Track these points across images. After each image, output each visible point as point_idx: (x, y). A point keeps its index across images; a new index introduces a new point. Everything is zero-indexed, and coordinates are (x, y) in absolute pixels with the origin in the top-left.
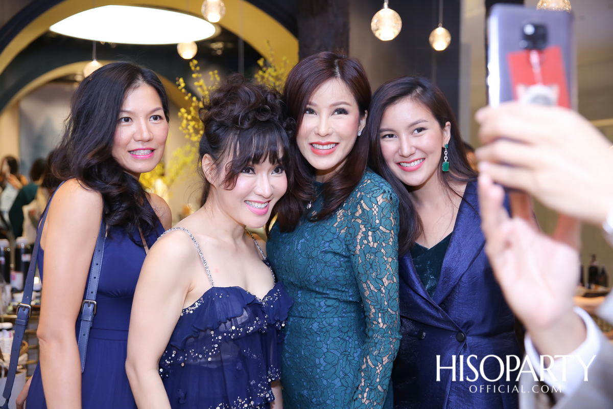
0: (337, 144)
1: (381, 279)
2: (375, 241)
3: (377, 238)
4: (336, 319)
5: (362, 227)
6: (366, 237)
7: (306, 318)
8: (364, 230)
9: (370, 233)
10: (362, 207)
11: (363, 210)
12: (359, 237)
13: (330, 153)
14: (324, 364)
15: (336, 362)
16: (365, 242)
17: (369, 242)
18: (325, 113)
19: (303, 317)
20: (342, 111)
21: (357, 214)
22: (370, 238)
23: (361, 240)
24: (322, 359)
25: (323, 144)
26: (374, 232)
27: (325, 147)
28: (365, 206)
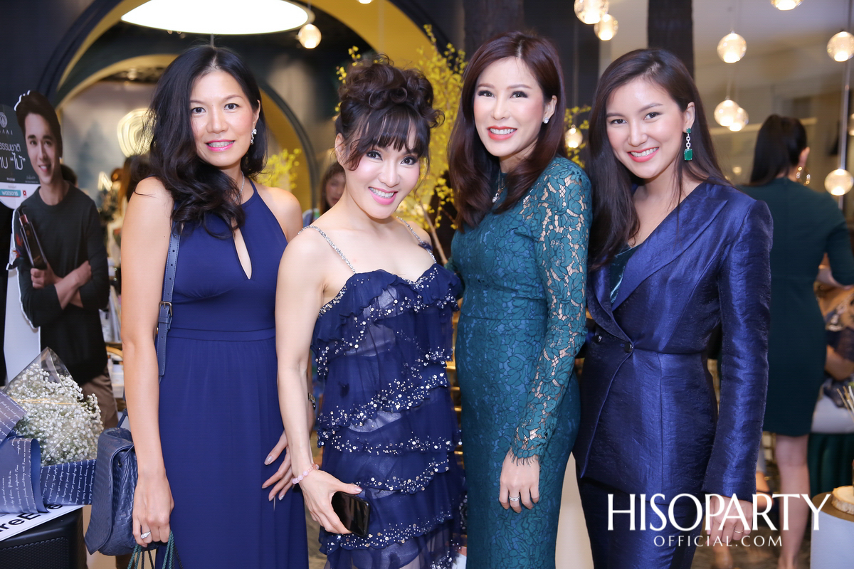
0: (516, 129)
1: (565, 268)
2: (561, 225)
3: (564, 222)
4: (523, 322)
5: (548, 211)
6: (552, 222)
7: (492, 319)
8: (550, 214)
9: (556, 217)
10: (548, 190)
11: (550, 192)
12: (545, 223)
13: (507, 138)
14: (508, 369)
15: (521, 367)
16: (551, 227)
17: (555, 227)
18: (502, 95)
19: (487, 319)
20: (521, 94)
21: (544, 198)
22: (556, 223)
23: (547, 226)
24: (506, 364)
25: (499, 129)
26: (560, 215)
27: (502, 132)
28: (551, 189)
